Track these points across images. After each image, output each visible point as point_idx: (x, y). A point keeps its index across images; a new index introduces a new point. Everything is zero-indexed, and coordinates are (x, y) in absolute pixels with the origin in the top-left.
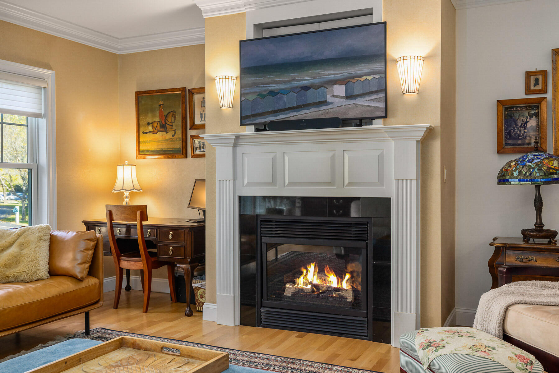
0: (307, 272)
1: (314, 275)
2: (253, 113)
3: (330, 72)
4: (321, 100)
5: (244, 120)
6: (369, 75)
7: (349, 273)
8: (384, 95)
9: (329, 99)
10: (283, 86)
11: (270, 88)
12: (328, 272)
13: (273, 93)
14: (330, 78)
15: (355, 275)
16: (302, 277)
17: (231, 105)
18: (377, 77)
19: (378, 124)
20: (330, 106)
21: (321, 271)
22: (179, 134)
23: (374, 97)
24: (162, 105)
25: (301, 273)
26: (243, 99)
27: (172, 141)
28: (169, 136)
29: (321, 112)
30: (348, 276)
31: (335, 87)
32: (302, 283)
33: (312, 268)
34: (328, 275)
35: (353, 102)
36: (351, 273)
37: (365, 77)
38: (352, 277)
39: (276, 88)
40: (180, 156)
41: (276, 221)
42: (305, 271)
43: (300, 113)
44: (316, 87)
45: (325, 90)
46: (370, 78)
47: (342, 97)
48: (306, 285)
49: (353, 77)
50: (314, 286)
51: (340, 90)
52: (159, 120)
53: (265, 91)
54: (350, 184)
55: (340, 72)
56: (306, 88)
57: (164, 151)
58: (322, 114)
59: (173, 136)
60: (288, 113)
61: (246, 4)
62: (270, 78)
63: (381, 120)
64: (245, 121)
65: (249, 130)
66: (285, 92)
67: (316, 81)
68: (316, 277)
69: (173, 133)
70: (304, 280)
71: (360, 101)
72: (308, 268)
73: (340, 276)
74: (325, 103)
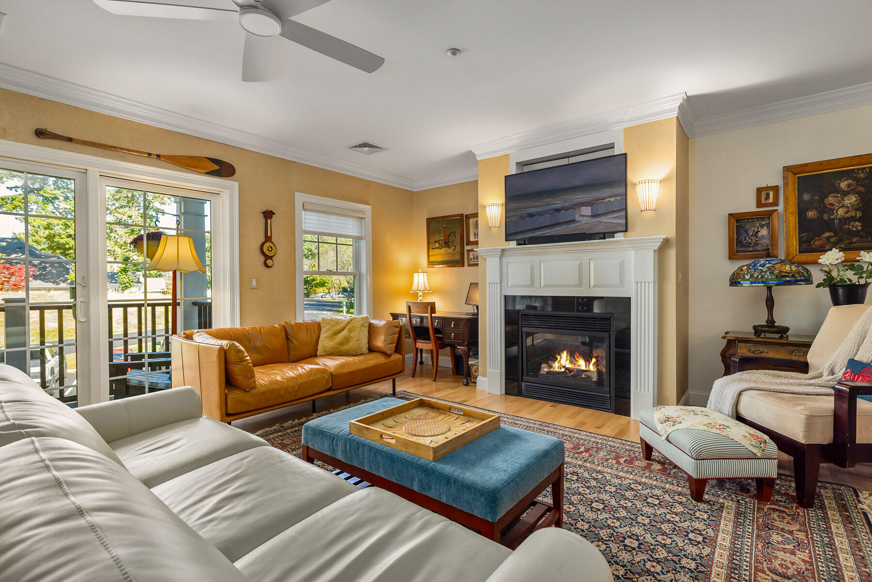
0: (561, 358)
1: (567, 360)
2: (516, 231)
3: (578, 197)
4: (570, 219)
5: (508, 237)
6: (612, 198)
7: (595, 358)
8: (625, 213)
9: (577, 218)
10: (539, 210)
11: (529, 211)
12: (577, 357)
13: (531, 215)
14: (577, 202)
15: (600, 359)
16: (557, 362)
17: (498, 225)
18: (618, 198)
19: (619, 237)
20: (578, 224)
21: (572, 355)
22: (458, 249)
23: (616, 215)
24: (446, 227)
25: (557, 359)
26: (507, 221)
27: (453, 254)
28: (450, 250)
29: (571, 229)
30: (594, 360)
31: (582, 208)
32: (557, 367)
33: (564, 354)
34: (578, 360)
35: (597, 220)
36: (596, 357)
37: (608, 199)
38: (597, 361)
39: (534, 211)
40: (459, 266)
41: (534, 315)
42: (559, 357)
43: (553, 230)
44: (566, 209)
45: (574, 211)
46: (612, 200)
47: (588, 216)
48: (561, 369)
49: (598, 200)
50: (567, 369)
51: (586, 211)
52: (443, 239)
53: (525, 214)
54: (595, 286)
55: (587, 196)
56: (558, 210)
57: (448, 262)
58: (572, 231)
59: (454, 250)
60: (543, 231)
61: (509, 148)
62: (529, 203)
63: (621, 234)
65: (513, 244)
66: (541, 214)
67: (567, 204)
68: (568, 361)
69: (454, 248)
70: (559, 365)
71: (604, 219)
72: (562, 355)
73: (588, 360)
74: (574, 221)
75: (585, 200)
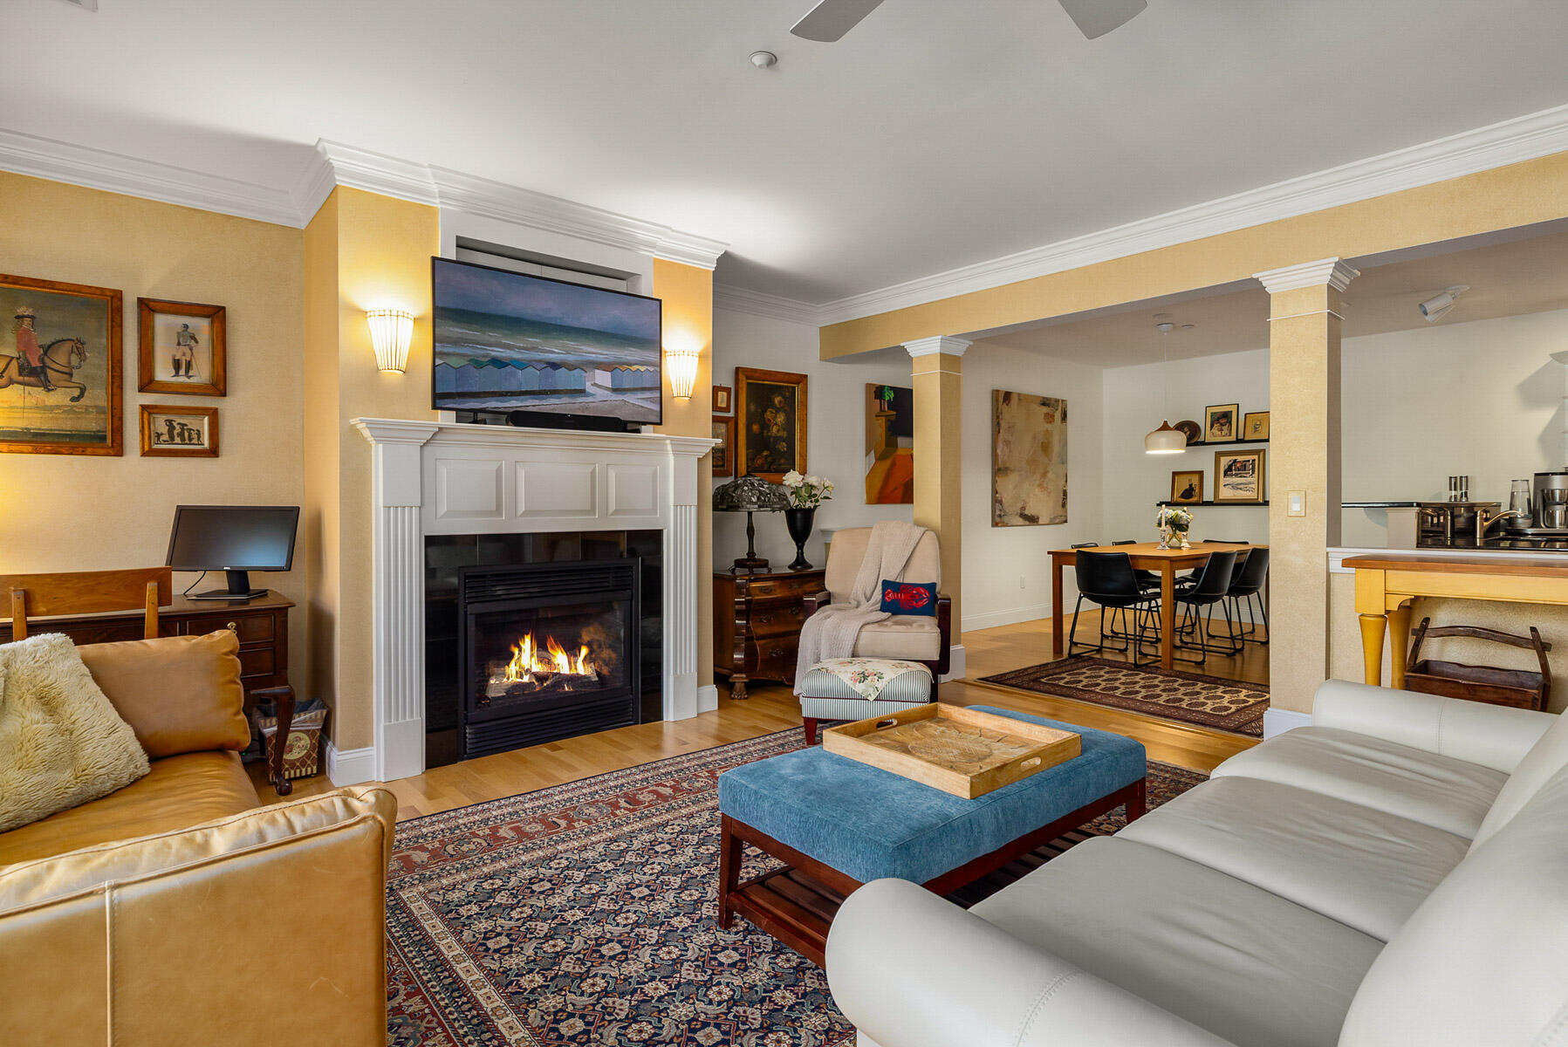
0: (520, 650)
1: (532, 655)
2: (460, 390)
3: (590, 349)
4: (577, 388)
5: (439, 399)
6: (642, 365)
7: (586, 645)
8: (659, 395)
9: (589, 388)
10: (516, 355)
11: (493, 353)
12: (552, 648)
13: (498, 363)
14: (591, 358)
15: (595, 647)
16: (513, 663)
17: (403, 366)
18: (651, 369)
19: (647, 432)
20: (590, 399)
21: (541, 646)
22: (98, 396)
23: (647, 395)
24: (32, 317)
25: (512, 655)
26: (438, 362)
27: (71, 411)
29: (577, 406)
30: (584, 651)
31: (597, 371)
32: (514, 673)
33: (527, 643)
34: (554, 653)
35: (620, 397)
36: (589, 645)
37: (636, 367)
38: (591, 652)
39: (504, 355)
40: (102, 451)
42: (516, 651)
43: (544, 402)
44: (571, 367)
45: (584, 374)
46: (643, 369)
47: (607, 389)
48: (521, 677)
49: (623, 364)
50: (536, 675)
51: (603, 378)
52: (15, 354)
53: (484, 356)
54: (616, 512)
55: (605, 352)
56: (554, 366)
58: (579, 409)
59: (73, 399)
60: (526, 400)
61: (442, 195)
62: (492, 336)
63: (650, 427)
64: (440, 403)
65: (446, 418)
66: (521, 365)
67: (570, 358)
68: (535, 659)
69: (76, 392)
70: (517, 668)
71: (631, 398)
72: (521, 644)
73: (571, 649)
74: (582, 392)
75: (601, 358)
